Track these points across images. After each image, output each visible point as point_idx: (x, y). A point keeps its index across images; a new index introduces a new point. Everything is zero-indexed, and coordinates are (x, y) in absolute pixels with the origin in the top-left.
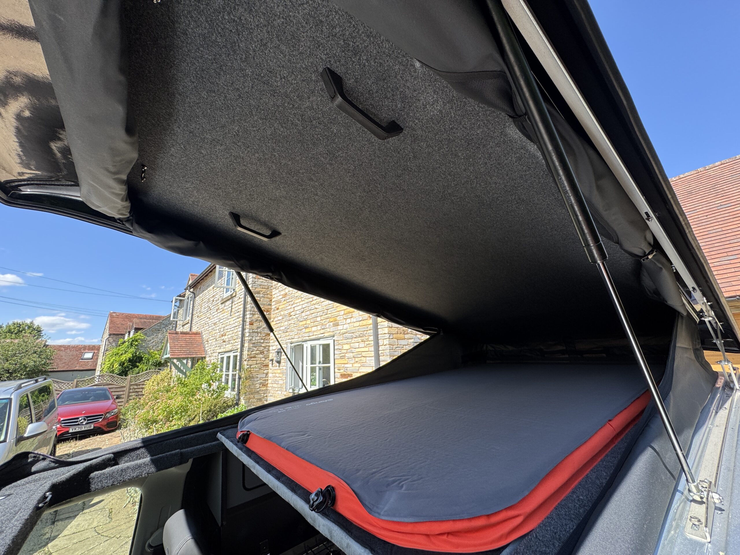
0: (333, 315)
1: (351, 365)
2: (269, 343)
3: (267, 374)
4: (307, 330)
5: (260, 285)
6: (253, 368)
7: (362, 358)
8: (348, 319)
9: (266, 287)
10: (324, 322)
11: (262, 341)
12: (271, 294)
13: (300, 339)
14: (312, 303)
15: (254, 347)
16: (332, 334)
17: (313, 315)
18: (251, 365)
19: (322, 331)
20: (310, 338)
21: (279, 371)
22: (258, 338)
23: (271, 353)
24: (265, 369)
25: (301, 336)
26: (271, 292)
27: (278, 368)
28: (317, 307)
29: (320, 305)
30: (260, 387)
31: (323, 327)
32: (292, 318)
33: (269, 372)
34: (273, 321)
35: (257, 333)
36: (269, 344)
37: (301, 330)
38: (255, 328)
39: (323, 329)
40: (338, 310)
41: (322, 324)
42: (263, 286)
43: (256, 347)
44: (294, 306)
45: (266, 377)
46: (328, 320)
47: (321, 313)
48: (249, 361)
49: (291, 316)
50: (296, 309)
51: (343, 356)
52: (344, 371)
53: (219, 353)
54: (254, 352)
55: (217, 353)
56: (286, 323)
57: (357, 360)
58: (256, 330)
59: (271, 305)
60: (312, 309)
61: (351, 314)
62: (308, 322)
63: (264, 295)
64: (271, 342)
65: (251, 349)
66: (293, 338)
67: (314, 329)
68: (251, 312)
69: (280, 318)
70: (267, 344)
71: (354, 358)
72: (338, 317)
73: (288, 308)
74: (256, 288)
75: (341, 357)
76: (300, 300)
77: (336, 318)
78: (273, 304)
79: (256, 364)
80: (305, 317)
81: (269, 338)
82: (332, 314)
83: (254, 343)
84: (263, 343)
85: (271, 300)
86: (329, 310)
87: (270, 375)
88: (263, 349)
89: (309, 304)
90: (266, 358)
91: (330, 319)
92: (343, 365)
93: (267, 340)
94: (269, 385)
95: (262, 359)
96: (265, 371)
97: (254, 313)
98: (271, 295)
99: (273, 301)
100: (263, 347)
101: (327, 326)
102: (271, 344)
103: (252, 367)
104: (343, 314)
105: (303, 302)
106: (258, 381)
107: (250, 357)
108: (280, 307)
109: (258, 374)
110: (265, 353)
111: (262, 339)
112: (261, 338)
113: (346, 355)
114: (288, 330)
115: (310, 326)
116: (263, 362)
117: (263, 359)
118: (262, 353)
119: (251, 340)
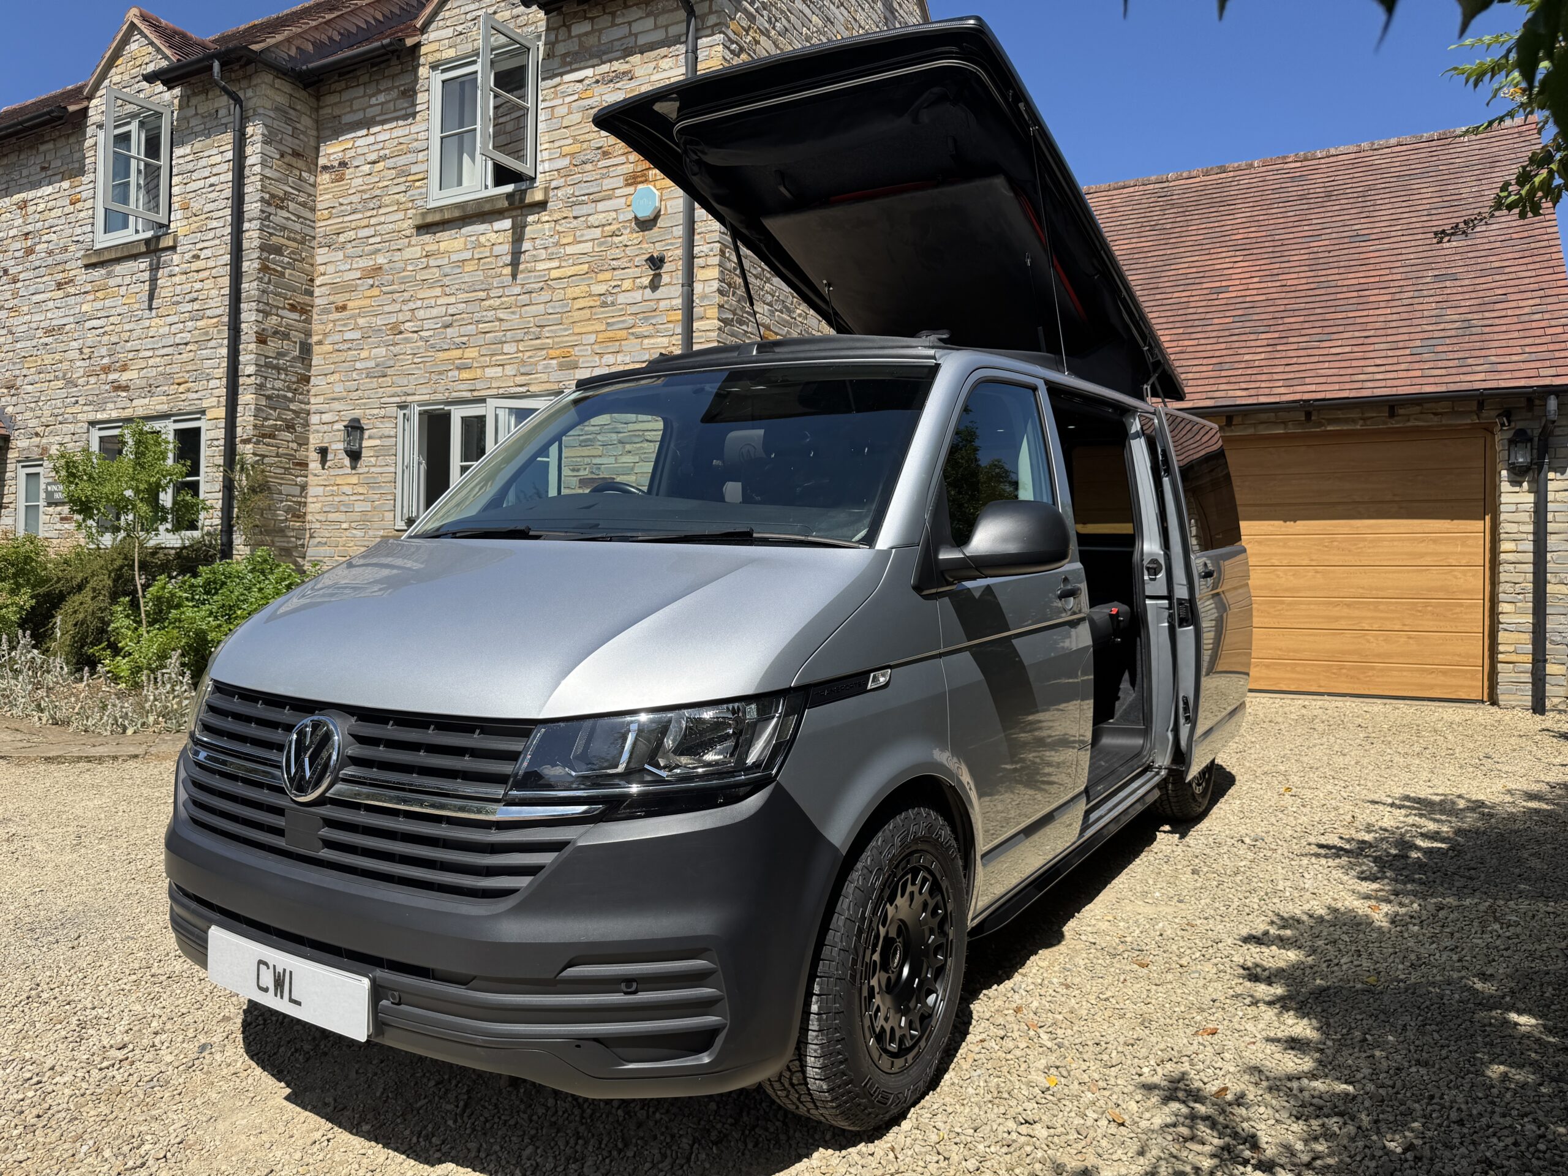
0: (558, 343)
1: (612, 460)
2: (309, 403)
3: (304, 487)
4: (465, 375)
5: (284, 228)
6: (271, 465)
7: (645, 445)
8: (606, 356)
9: (298, 237)
10: (530, 357)
11: (290, 395)
12: (311, 261)
13: (439, 397)
14: (487, 303)
15: (271, 408)
16: (555, 387)
17: (488, 335)
18: (264, 456)
19: (520, 380)
20: (476, 394)
21: (355, 480)
22: (279, 384)
23: (318, 432)
24: (297, 473)
25: (441, 388)
26: (312, 257)
27: (349, 471)
28: (502, 316)
29: (513, 313)
30: (286, 520)
31: (522, 370)
32: (405, 339)
33: (310, 483)
34: (320, 343)
35: (277, 368)
36: (307, 407)
37: (440, 373)
38: (271, 354)
39: (522, 374)
40: (577, 330)
41: (523, 361)
42: (291, 231)
43: (275, 409)
44: (412, 305)
45: (301, 496)
46: (544, 352)
47: (520, 334)
48: (257, 443)
49: (401, 333)
50: (421, 314)
51: (589, 440)
52: (592, 473)
53: (92, 423)
54: (271, 422)
55: (86, 425)
56: (382, 351)
57: (628, 447)
58: (275, 362)
59: (311, 293)
60: (487, 319)
61: (618, 343)
62: (472, 353)
63: (295, 260)
64: (312, 401)
65: (263, 411)
66: (409, 392)
67: (490, 372)
68: (261, 306)
69: (357, 335)
70: (303, 406)
71: (620, 445)
72: (576, 348)
73: (387, 309)
74: (271, 234)
75: (582, 441)
76: (438, 291)
77: (570, 350)
78: (317, 292)
79: (278, 456)
80: (457, 340)
81: (308, 391)
82: (556, 340)
83: (269, 398)
84: (292, 400)
85: (312, 280)
86: (547, 328)
87: (312, 491)
88: (293, 419)
89: (471, 308)
90: (300, 445)
91: (550, 351)
92: (587, 460)
93: (301, 394)
94: (309, 517)
95: (291, 444)
96: (299, 479)
97: (268, 308)
98: (312, 265)
99: (318, 282)
100: (294, 411)
101: (540, 368)
102: (313, 408)
103: (266, 460)
104: (592, 341)
105: (452, 300)
106: (282, 501)
107: (263, 435)
108: (350, 305)
109: (281, 484)
110: (299, 429)
111: (289, 389)
112: (288, 387)
113: (599, 437)
114: (389, 372)
115: (475, 365)
116: (293, 452)
117: (295, 446)
118: (290, 427)
119: (261, 386)
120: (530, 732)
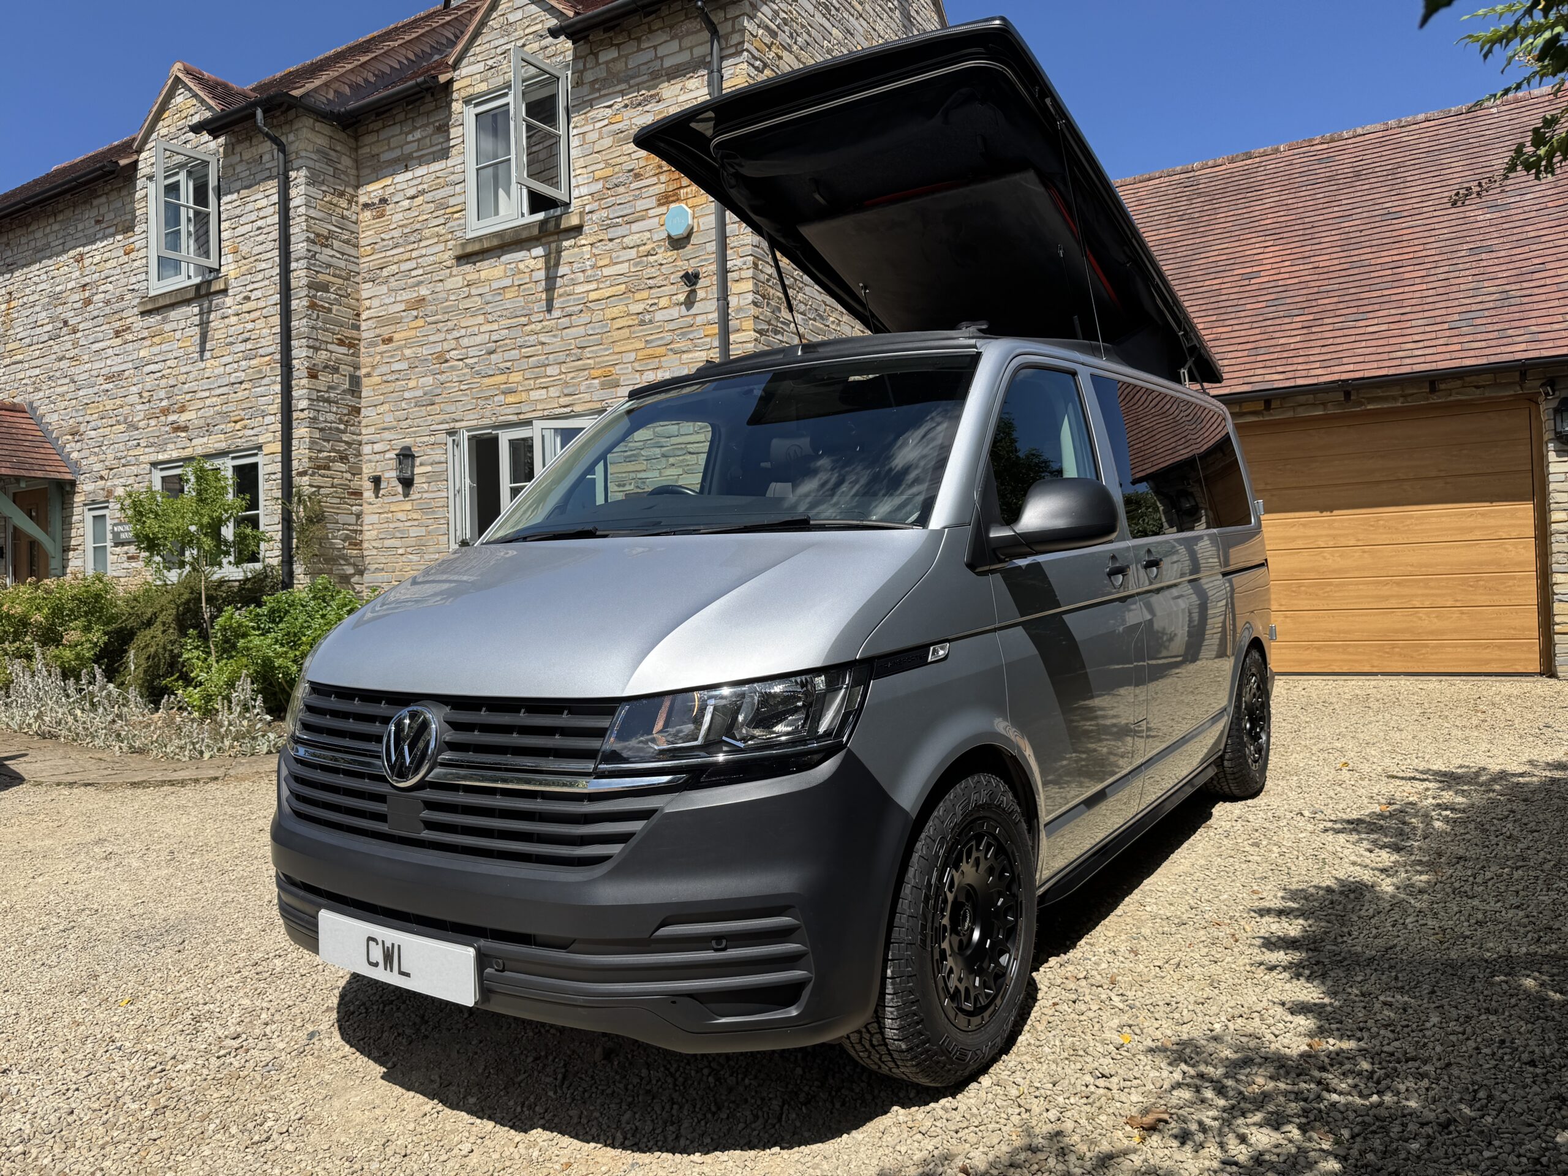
0: (599, 363)
1: (656, 474)
2: (360, 434)
3: (359, 516)
4: (511, 399)
5: (329, 266)
6: (327, 496)
7: (688, 457)
8: (646, 373)
9: (344, 274)
10: (573, 378)
11: (342, 427)
12: (356, 297)
13: (486, 421)
14: (528, 328)
15: (324, 440)
16: (598, 406)
17: (531, 359)
18: (319, 487)
19: (564, 401)
20: (522, 416)
21: (408, 506)
22: (331, 417)
23: (370, 461)
24: (352, 502)
25: (488, 413)
26: (358, 291)
27: (401, 498)
28: (543, 340)
29: (554, 336)
30: (344, 548)
31: (566, 392)
32: (451, 367)
33: (365, 511)
34: (368, 375)
35: (328, 401)
36: (359, 438)
37: (487, 398)
38: (322, 389)
39: (566, 395)
40: (617, 350)
41: (566, 382)
42: (336, 268)
43: (328, 441)
44: (456, 334)
45: (356, 524)
46: (586, 372)
47: (562, 357)
48: (313, 474)
49: (447, 361)
50: (465, 342)
51: (633, 455)
52: (638, 487)
53: (154, 465)
54: (325, 454)
55: (148, 466)
56: (430, 380)
57: (672, 460)
58: (326, 395)
59: (357, 328)
60: (529, 344)
61: (657, 360)
62: (516, 377)
63: (341, 296)
64: (364, 431)
65: (317, 443)
66: (457, 418)
67: (535, 395)
68: (311, 342)
69: (404, 365)
70: (355, 437)
71: (664, 459)
72: (617, 367)
73: (432, 339)
74: (317, 272)
75: (626, 457)
76: (480, 319)
77: (611, 369)
78: (364, 326)
79: (333, 486)
80: (502, 366)
81: (359, 422)
82: (597, 360)
83: (321, 430)
84: (344, 432)
85: (358, 315)
86: (588, 349)
87: (367, 519)
88: (346, 450)
89: (513, 333)
90: (354, 475)
91: (592, 371)
92: (633, 475)
93: (353, 425)
94: (365, 545)
95: (345, 475)
96: (354, 508)
97: (318, 344)
98: (358, 300)
99: (364, 316)
100: (346, 443)
101: (582, 388)
102: (365, 439)
103: (322, 491)
104: (632, 359)
105: (495, 326)
106: (339, 530)
107: (320, 467)
108: (396, 336)
109: (337, 514)
110: (352, 460)
111: (341, 421)
112: (340, 419)
113: (643, 452)
114: (437, 399)
115: (520, 388)
116: (347, 482)
117: (349, 476)
118: (343, 458)
119: (314, 419)
120: (615, 708)
